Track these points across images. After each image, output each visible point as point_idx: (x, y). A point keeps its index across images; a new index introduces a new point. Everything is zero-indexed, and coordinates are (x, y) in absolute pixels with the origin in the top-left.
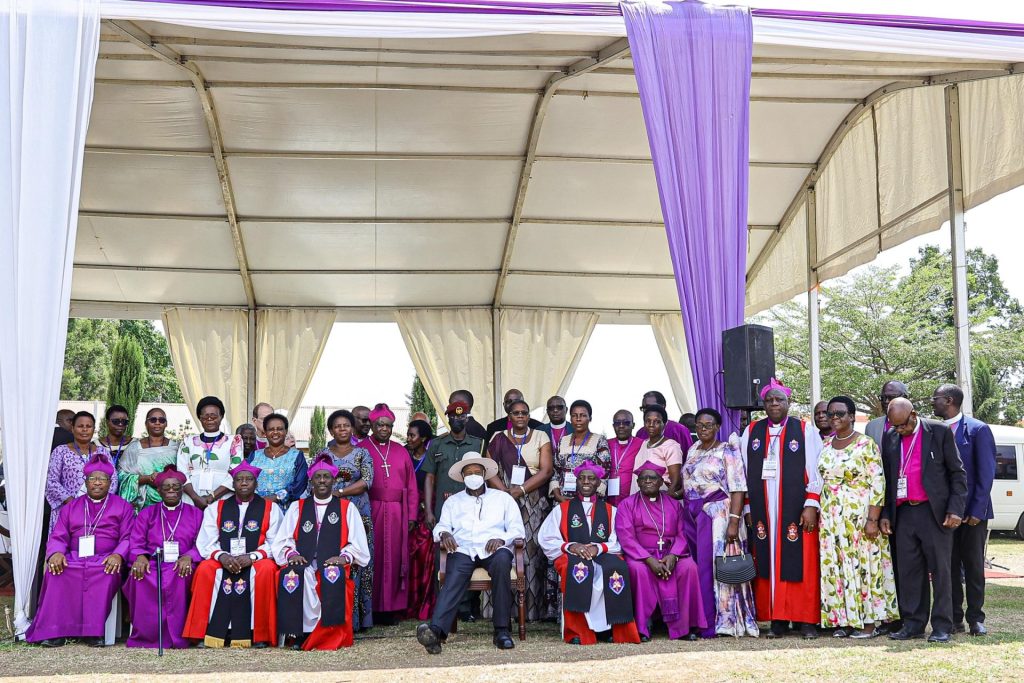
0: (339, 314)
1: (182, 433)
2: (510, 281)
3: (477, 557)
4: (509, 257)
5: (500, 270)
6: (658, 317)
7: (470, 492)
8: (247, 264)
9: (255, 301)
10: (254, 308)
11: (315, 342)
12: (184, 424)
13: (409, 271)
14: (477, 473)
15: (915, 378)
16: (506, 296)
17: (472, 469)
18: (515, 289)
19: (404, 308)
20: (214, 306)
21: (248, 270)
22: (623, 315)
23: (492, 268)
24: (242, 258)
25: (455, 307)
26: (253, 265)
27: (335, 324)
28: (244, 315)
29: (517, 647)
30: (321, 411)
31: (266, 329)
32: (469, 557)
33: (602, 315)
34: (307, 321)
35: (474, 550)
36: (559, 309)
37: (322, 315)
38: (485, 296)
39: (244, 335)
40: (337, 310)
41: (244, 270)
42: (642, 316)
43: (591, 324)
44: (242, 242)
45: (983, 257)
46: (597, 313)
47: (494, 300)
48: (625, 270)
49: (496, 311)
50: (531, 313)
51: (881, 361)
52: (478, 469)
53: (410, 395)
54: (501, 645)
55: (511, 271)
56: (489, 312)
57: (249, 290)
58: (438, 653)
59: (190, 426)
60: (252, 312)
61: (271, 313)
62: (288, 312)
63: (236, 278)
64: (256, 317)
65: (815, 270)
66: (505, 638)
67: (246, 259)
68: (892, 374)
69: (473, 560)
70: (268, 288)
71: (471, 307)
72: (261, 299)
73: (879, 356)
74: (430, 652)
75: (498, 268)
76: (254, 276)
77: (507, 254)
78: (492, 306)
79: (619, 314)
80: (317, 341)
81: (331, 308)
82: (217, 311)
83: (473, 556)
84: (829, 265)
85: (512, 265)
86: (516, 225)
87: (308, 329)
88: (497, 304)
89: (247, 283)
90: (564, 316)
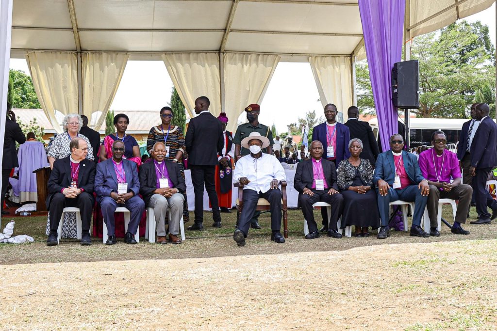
0: (130, 55)
1: (32, 126)
2: (231, 36)
3: (260, 192)
4: (231, 22)
5: (225, 30)
6: (313, 58)
7: (253, 155)
8: (77, 26)
9: (81, 47)
10: (80, 52)
11: (117, 71)
12: (33, 121)
13: (172, 30)
14: (257, 144)
15: (445, 94)
16: (228, 45)
17: (254, 142)
18: (233, 41)
19: (168, 53)
20: (56, 51)
21: (77, 29)
22: (295, 57)
23: (221, 28)
24: (74, 22)
25: (198, 52)
26: (80, 26)
27: (128, 61)
28: (74, 56)
29: (286, 241)
30: (111, 113)
31: (88, 63)
32: (256, 192)
33: (282, 57)
34: (112, 59)
35: (259, 188)
36: (258, 54)
37: (120, 56)
38: (216, 46)
39: (75, 67)
40: (129, 53)
41: (75, 28)
42: (305, 58)
43: (276, 61)
44: (74, 12)
45: (481, 26)
46: (279, 56)
47: (220, 47)
48: (297, 30)
49: (221, 54)
50: (242, 55)
51: (427, 84)
52: (257, 142)
53: (170, 103)
54: (278, 241)
55: (232, 30)
56: (217, 54)
57: (77, 41)
58: (243, 246)
59: (36, 122)
60: (79, 54)
61: (90, 55)
62: (100, 54)
63: (69, 33)
64: (81, 57)
65: (409, 30)
66: (279, 237)
67: (76, 22)
68: (432, 92)
69: (259, 193)
70: (89, 40)
71: (206, 52)
72: (84, 47)
73: (426, 82)
74: (239, 245)
75: (224, 28)
76: (81, 33)
77: (230, 20)
78: (219, 51)
79: (292, 56)
80: (118, 69)
81: (125, 52)
82: (58, 53)
83: (258, 191)
84: (417, 27)
85: (233, 26)
86: (237, 2)
87: (112, 64)
88: (222, 50)
89: (77, 36)
90: (260, 57)
